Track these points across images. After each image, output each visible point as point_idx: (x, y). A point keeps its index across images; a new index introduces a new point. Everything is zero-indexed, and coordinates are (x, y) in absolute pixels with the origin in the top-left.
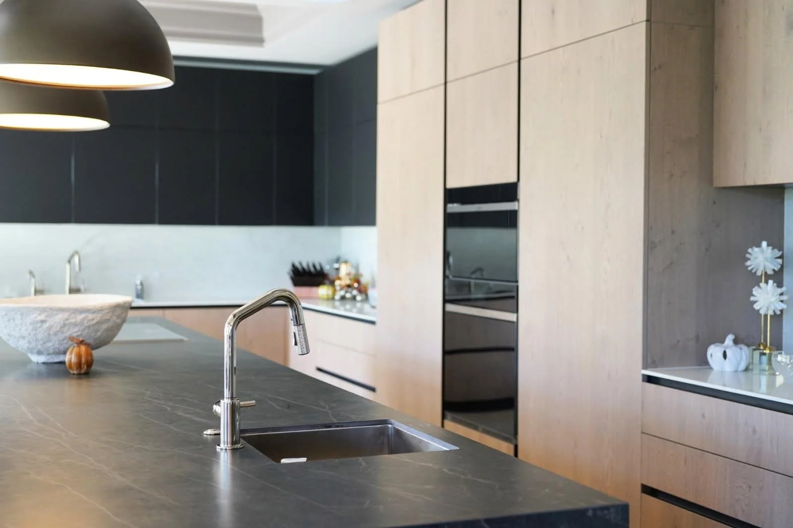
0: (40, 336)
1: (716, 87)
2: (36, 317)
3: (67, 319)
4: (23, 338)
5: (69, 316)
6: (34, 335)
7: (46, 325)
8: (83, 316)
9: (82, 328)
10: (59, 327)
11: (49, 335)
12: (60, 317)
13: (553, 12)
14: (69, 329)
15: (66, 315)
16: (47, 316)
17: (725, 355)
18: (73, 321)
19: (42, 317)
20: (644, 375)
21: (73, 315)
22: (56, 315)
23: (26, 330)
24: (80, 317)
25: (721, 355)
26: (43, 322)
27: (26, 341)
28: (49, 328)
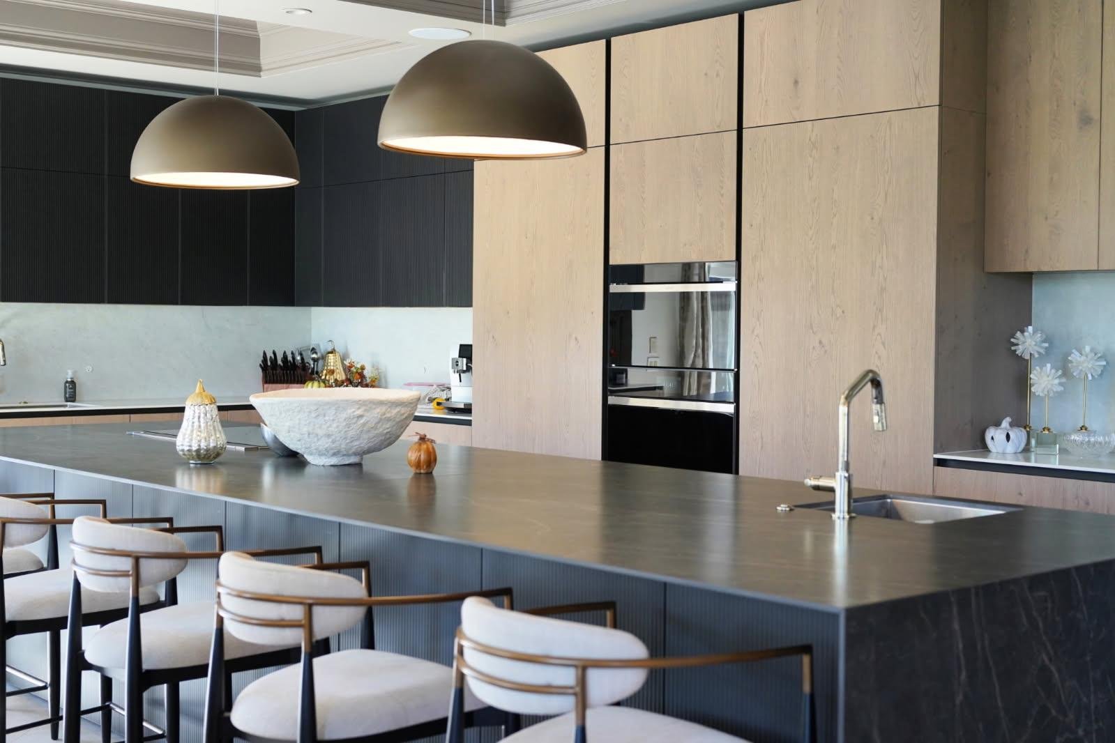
0: (351, 433)
1: (989, 174)
2: (354, 412)
3: (384, 414)
4: (329, 436)
5: (386, 410)
6: (346, 432)
7: (362, 421)
8: (398, 409)
9: (394, 423)
10: (374, 423)
11: (362, 431)
12: (377, 412)
13: (796, 82)
14: (382, 425)
15: (383, 409)
16: (365, 410)
17: (1008, 437)
18: (388, 415)
19: (359, 412)
20: (935, 459)
21: (389, 409)
22: (375, 409)
23: (338, 427)
24: (395, 411)
25: (1004, 437)
26: (361, 416)
27: (330, 440)
28: (364, 425)
